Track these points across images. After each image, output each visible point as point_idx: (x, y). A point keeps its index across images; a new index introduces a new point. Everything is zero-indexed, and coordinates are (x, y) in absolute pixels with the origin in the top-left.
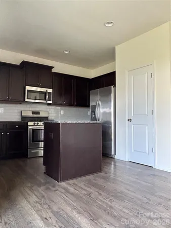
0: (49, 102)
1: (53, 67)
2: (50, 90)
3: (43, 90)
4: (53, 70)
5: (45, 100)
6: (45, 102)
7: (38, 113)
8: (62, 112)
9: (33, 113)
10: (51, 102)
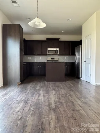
0: (57, 54)
1: (59, 39)
2: (58, 49)
3: (55, 49)
4: (60, 40)
5: (55, 53)
6: (55, 54)
7: (54, 59)
8: (65, 58)
9: (52, 59)
10: (58, 54)
